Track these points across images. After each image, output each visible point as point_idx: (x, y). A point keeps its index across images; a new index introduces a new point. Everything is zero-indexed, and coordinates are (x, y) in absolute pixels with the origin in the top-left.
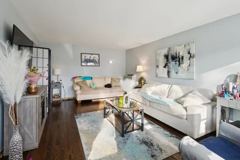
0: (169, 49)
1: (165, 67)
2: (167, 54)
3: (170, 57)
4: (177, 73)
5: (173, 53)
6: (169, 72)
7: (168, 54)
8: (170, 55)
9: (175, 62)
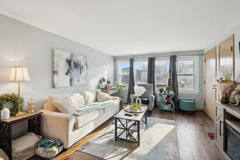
0: (72, 55)
1: (67, 74)
2: (69, 59)
3: (72, 64)
4: (78, 80)
5: (75, 59)
6: (71, 80)
7: (71, 59)
8: (72, 62)
9: (77, 69)
